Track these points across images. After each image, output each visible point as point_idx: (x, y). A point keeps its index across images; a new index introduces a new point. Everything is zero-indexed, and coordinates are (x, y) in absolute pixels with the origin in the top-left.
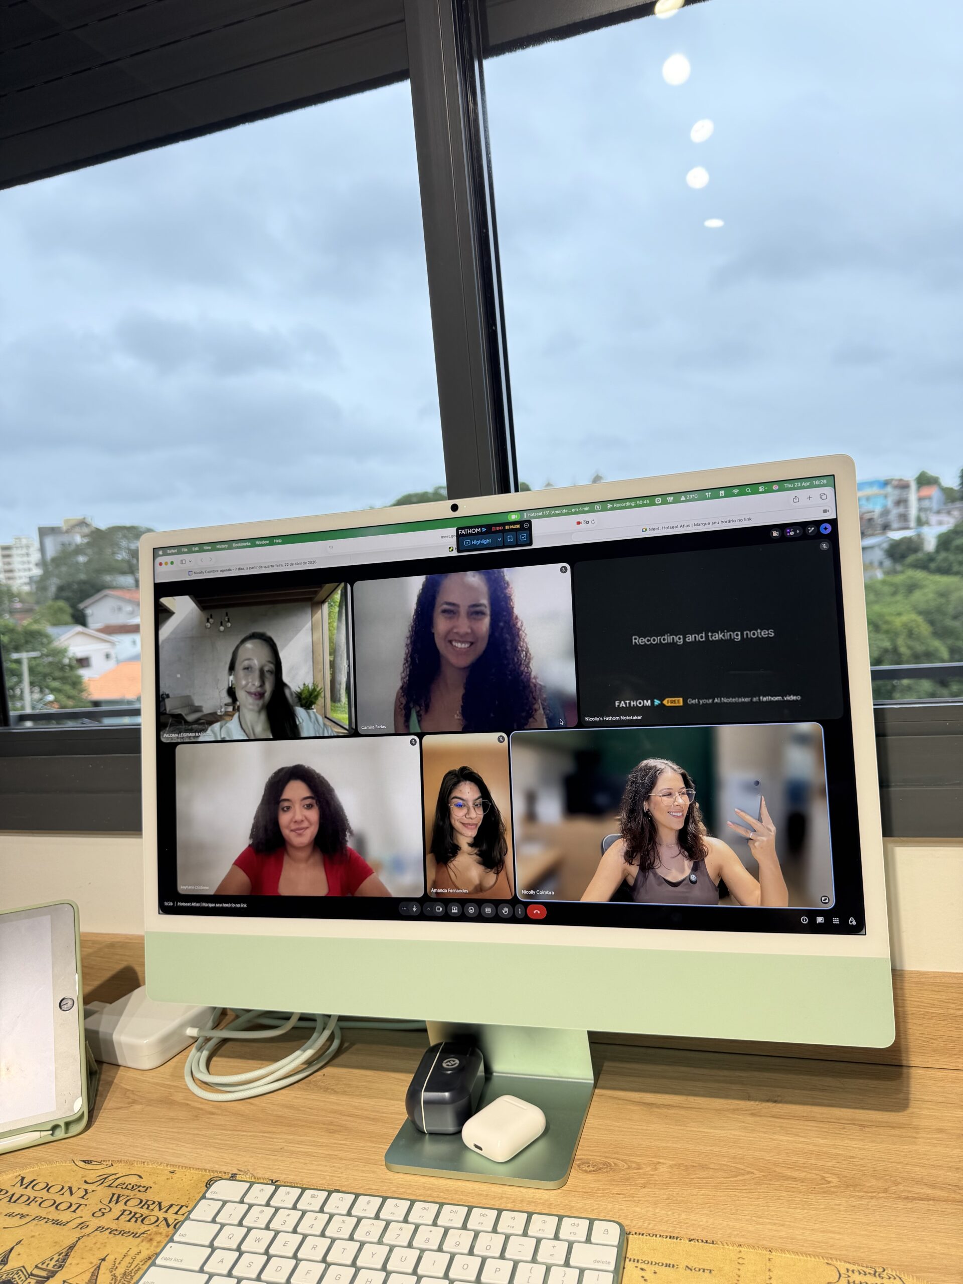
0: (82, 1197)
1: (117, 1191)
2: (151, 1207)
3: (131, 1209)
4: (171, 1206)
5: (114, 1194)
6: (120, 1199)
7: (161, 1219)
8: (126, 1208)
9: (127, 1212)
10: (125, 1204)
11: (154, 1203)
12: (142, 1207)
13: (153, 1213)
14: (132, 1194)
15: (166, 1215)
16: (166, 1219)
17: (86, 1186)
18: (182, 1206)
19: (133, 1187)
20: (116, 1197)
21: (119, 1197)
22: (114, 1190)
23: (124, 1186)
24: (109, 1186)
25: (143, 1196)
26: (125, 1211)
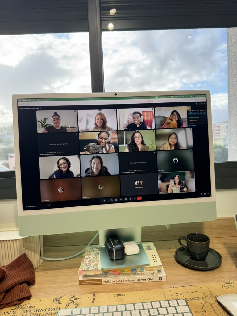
0: (14, 313)
1: (25, 309)
2: (40, 311)
3: (33, 313)
4: (46, 309)
5: (24, 311)
6: (27, 311)
7: (45, 314)
8: (31, 313)
9: (32, 314)
10: (30, 312)
11: (39, 310)
12: (36, 312)
13: (41, 312)
14: (30, 309)
15: (46, 312)
16: (47, 313)
17: (13, 310)
18: (49, 309)
19: (29, 307)
20: (25, 311)
21: (26, 311)
22: (24, 309)
23: (26, 307)
24: (21, 309)
25: (34, 309)
26: (31, 314)
